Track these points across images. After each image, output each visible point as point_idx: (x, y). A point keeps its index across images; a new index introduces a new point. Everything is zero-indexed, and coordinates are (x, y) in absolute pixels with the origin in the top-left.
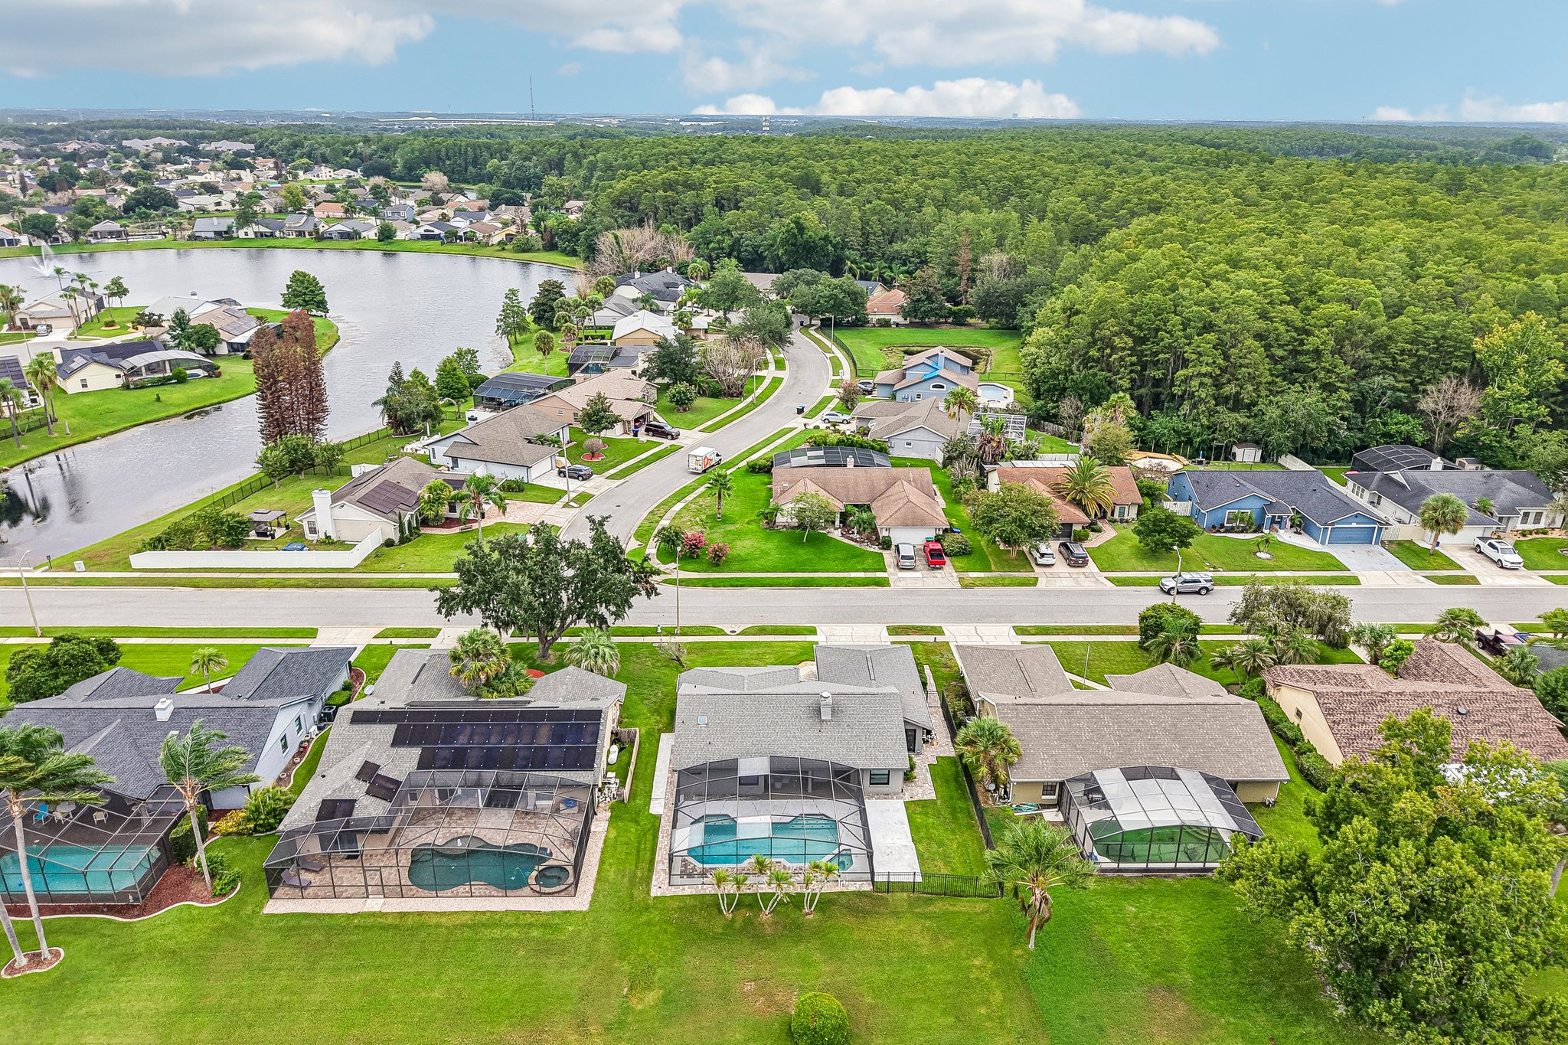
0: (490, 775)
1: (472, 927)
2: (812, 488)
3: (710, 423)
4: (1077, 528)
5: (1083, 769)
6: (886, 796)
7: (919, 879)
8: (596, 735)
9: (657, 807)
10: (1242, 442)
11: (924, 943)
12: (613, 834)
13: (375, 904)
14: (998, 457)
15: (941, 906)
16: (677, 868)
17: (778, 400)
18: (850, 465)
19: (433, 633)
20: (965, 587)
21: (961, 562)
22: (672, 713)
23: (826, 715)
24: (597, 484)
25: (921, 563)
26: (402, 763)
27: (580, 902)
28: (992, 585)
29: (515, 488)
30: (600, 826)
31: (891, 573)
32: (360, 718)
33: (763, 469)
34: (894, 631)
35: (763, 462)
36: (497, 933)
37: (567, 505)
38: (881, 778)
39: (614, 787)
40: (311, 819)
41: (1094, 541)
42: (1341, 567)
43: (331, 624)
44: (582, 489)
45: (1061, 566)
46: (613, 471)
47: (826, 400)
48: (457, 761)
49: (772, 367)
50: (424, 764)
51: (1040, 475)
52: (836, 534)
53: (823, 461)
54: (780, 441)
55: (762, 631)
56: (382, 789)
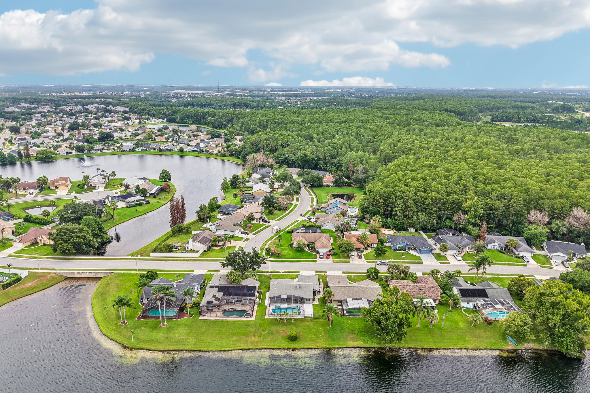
0: (236, 297)
1: (235, 322)
2: (301, 238)
3: (278, 218)
4: (361, 249)
5: (345, 298)
6: (309, 303)
7: (313, 316)
8: (255, 291)
9: (266, 304)
10: (410, 227)
11: (312, 326)
12: (258, 308)
13: (218, 318)
14: (348, 230)
15: (316, 320)
16: (270, 313)
17: (296, 211)
18: (311, 233)
19: (219, 271)
20: (334, 263)
21: (334, 257)
22: (269, 288)
23: (298, 288)
24: (251, 236)
25: (325, 257)
26: (220, 295)
27: (253, 318)
28: (340, 262)
29: (232, 237)
30: (256, 307)
31: (318, 259)
32: (211, 287)
33: (290, 232)
34: (316, 272)
35: (290, 230)
36: (239, 323)
37: (244, 241)
38: (308, 300)
39: (258, 301)
40: (206, 304)
41: (366, 252)
42: (420, 259)
43: (196, 269)
44: (247, 237)
45: (356, 258)
46: (254, 232)
47: (309, 211)
48: (230, 295)
49: (295, 200)
50: (224, 295)
51: (355, 236)
52: (306, 250)
53: (305, 231)
54: (295, 224)
55: (288, 272)
56: (217, 299)
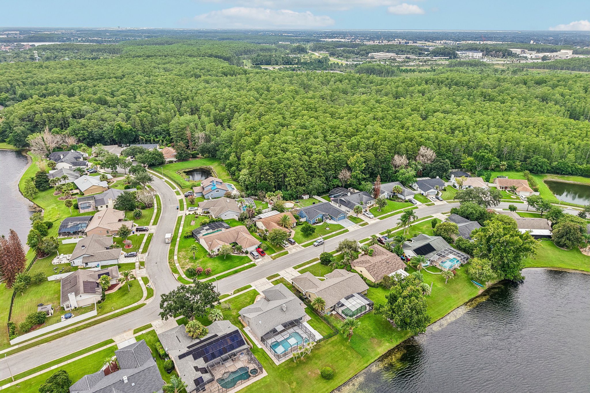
1: (249, 389)
3: (152, 221)
4: (288, 233)
5: (337, 301)
6: (302, 322)
7: (323, 337)
8: (240, 336)
9: (259, 346)
10: (304, 194)
11: (332, 349)
15: (330, 340)
17: (166, 205)
19: (150, 326)
20: (274, 259)
21: (269, 252)
23: (284, 309)
24: (142, 257)
25: (260, 256)
26: (201, 363)
27: (265, 374)
28: (279, 257)
31: (254, 261)
32: (181, 357)
33: (191, 236)
34: (269, 279)
35: (189, 234)
36: (255, 388)
37: (141, 268)
41: (292, 235)
42: (343, 227)
44: (138, 260)
45: (290, 246)
46: (141, 251)
47: (182, 202)
48: (214, 356)
50: (206, 361)
54: (182, 222)
55: (239, 291)
56: (204, 371)
